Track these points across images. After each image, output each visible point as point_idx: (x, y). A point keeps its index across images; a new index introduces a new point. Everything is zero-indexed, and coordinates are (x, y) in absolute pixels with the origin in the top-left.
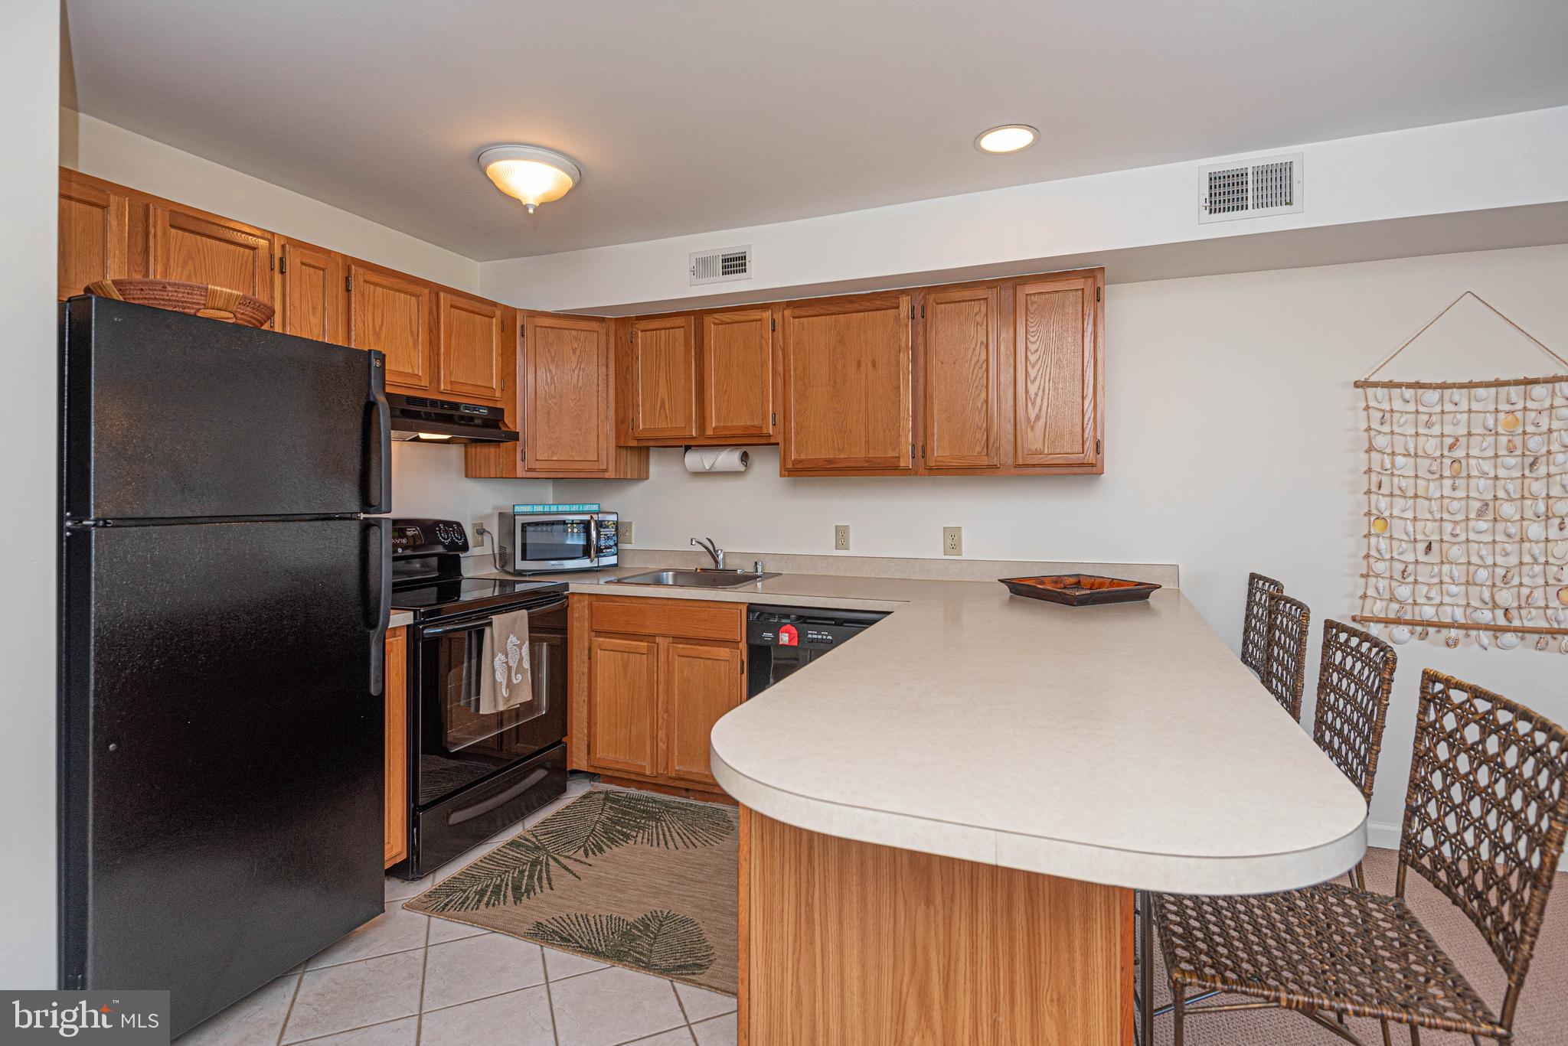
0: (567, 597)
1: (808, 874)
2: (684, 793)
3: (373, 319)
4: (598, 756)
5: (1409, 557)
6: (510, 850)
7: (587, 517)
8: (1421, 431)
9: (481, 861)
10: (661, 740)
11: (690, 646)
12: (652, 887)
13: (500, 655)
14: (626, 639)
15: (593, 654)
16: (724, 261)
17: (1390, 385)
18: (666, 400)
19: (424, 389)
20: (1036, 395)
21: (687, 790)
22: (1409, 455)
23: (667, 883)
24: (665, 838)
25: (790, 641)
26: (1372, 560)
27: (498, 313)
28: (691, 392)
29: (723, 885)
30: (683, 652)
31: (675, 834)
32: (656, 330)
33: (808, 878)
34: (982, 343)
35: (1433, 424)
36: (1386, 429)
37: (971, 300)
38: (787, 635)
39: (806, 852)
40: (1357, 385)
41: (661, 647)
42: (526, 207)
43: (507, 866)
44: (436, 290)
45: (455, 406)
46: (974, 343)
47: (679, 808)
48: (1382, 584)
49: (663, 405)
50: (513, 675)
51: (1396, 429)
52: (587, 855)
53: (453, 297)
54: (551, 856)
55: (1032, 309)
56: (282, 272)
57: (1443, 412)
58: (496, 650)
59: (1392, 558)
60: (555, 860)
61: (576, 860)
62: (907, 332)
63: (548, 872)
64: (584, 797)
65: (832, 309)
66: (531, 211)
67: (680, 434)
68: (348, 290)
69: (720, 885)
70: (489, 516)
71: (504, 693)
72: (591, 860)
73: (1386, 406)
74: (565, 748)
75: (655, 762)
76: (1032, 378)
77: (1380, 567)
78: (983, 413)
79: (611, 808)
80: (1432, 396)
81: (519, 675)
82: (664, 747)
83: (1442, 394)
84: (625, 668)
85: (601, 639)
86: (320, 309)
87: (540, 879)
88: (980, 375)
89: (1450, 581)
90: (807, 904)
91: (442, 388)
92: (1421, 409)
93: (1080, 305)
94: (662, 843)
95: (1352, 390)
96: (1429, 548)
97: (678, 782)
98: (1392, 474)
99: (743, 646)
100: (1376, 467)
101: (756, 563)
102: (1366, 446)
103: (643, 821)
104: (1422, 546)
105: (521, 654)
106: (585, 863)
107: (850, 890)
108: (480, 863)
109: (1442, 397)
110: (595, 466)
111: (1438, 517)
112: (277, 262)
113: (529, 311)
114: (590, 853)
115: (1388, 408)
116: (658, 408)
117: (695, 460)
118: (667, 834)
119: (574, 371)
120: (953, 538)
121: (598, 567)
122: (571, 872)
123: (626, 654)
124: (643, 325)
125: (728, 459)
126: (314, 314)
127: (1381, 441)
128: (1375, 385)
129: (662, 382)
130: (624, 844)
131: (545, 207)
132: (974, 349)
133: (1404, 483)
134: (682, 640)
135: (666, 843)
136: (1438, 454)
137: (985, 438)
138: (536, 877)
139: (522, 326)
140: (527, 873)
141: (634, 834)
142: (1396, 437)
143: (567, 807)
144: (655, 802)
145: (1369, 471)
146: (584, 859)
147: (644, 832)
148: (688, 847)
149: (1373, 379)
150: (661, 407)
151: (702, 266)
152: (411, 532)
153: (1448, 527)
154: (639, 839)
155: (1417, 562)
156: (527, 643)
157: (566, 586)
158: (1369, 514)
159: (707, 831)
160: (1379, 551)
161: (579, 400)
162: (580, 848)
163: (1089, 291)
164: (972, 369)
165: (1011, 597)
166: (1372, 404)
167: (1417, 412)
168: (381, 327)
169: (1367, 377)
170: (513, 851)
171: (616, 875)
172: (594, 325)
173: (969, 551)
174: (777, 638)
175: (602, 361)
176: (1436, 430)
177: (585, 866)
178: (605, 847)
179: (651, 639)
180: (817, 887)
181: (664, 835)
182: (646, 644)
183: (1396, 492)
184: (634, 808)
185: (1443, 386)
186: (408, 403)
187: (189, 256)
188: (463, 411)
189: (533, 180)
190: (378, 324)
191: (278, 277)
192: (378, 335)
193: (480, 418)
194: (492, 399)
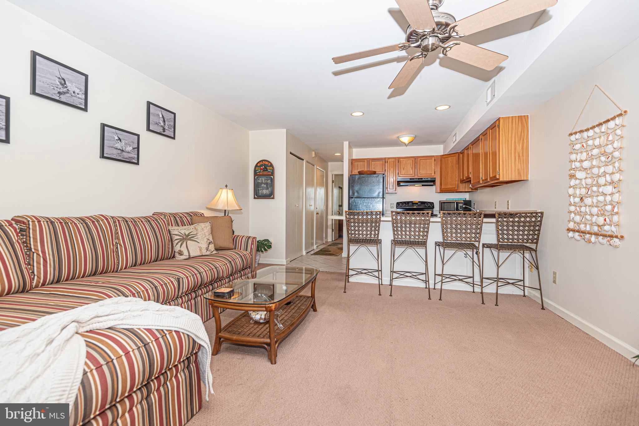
19: (414, 177)
27: (433, 158)
42: (407, 144)
44: (416, 158)
48: (572, 215)
53: (421, 158)
68: (398, 163)
110: (455, 189)
112: (386, 162)
126: (392, 168)
161: (452, 173)
175: (457, 163)
186: (410, 179)
187: (374, 165)
188: (423, 180)
189: (406, 139)
190: (404, 167)
191: (387, 164)
192: (404, 169)
193: (429, 181)
194: (432, 176)
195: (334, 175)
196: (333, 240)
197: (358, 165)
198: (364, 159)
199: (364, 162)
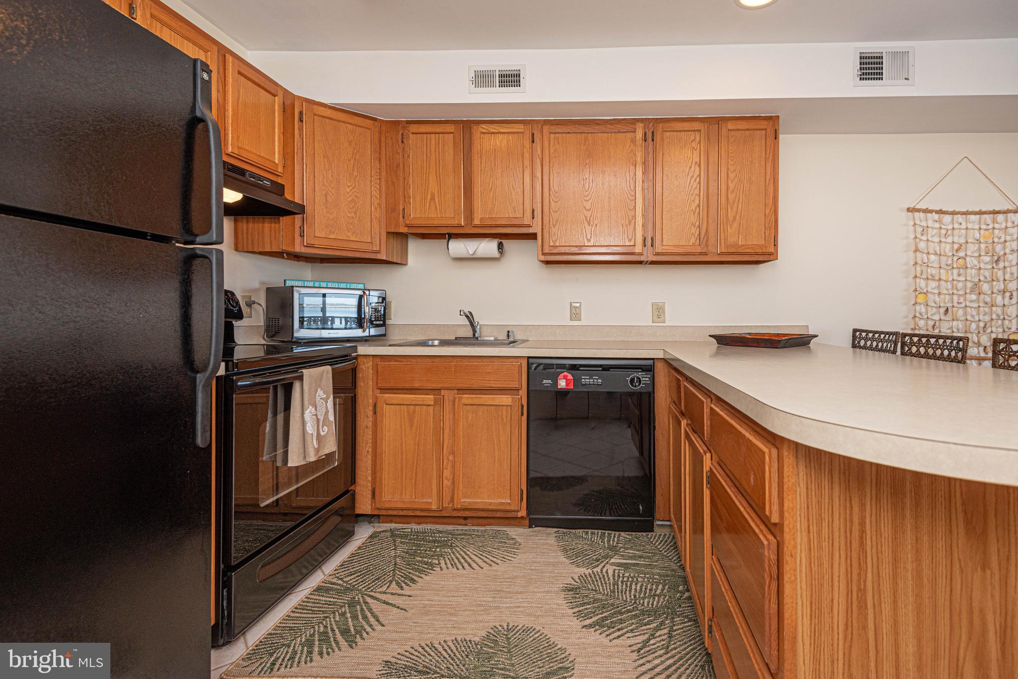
0: (356, 358)
1: (859, 559)
2: (462, 521)
4: (384, 499)
5: (936, 317)
6: (319, 595)
8: (943, 240)
9: (293, 612)
10: (446, 478)
11: (475, 396)
12: (479, 605)
13: (310, 407)
14: (411, 394)
15: (378, 410)
16: (501, 76)
17: (926, 211)
18: (436, 194)
20: (734, 202)
21: (465, 518)
22: (937, 254)
23: (490, 599)
24: (466, 561)
25: (567, 385)
26: (917, 319)
27: (280, 93)
28: (459, 188)
29: (540, 592)
30: (469, 402)
31: (474, 557)
32: (426, 133)
33: (860, 563)
34: (696, 163)
35: (949, 236)
36: (924, 238)
37: (689, 131)
38: (565, 380)
39: (857, 538)
40: (908, 210)
41: (446, 398)
43: (324, 612)
44: (223, 50)
45: (242, 172)
46: (690, 162)
47: (464, 534)
49: (433, 198)
50: (320, 427)
51: (930, 239)
52: (402, 588)
53: (240, 64)
54: (365, 594)
55: (731, 140)
57: (953, 229)
58: (306, 402)
59: (928, 318)
60: (372, 597)
61: (392, 594)
62: (642, 151)
63: (370, 610)
64: (371, 537)
67: (450, 222)
69: (537, 592)
70: (256, 290)
71: (315, 444)
72: (407, 591)
73: (924, 224)
74: (354, 495)
75: (440, 498)
76: (731, 190)
77: (921, 324)
78: (696, 214)
79: (401, 543)
80: (947, 218)
81: (325, 427)
82: (449, 483)
83: (953, 218)
84: (411, 420)
85: (387, 395)
87: (365, 618)
88: (694, 187)
89: (956, 331)
90: (859, 589)
91: (230, 150)
92: (943, 226)
93: (764, 141)
94: (466, 565)
95: (905, 213)
96: (947, 310)
97: (462, 512)
98: (928, 266)
99: (523, 392)
100: (919, 261)
101: (509, 332)
102: (913, 248)
103: (438, 550)
104: (942, 310)
105: (327, 407)
106: (402, 595)
107: (905, 568)
108: (293, 615)
109: (953, 220)
110: (369, 248)
111: (951, 292)
114: (403, 585)
115: (925, 225)
116: (428, 200)
117: (458, 247)
118: (466, 557)
119: (349, 161)
120: (659, 311)
121: (369, 336)
122: (394, 606)
123: (412, 407)
124: (414, 128)
125: (488, 247)
127: (922, 245)
128: (919, 210)
129: (432, 178)
130: (431, 572)
132: (691, 167)
133: (934, 272)
134: (467, 391)
135: (470, 565)
136: (950, 254)
137: (698, 233)
138: (360, 617)
139: (301, 113)
140: (349, 615)
141: (437, 562)
142: (930, 243)
143: (359, 548)
144: (440, 532)
145: (916, 263)
146: (401, 592)
147: (444, 558)
148: (491, 565)
149: (918, 207)
150: (431, 200)
151: (482, 79)
153: (955, 298)
154: (443, 565)
155: (940, 320)
156: (332, 396)
157: (355, 349)
158: (916, 290)
159: (498, 549)
160: (921, 314)
161: (354, 187)
162: (391, 582)
163: (770, 131)
164: (688, 182)
165: (718, 347)
166: (918, 222)
167: (941, 228)
169: (914, 205)
170: (323, 596)
171: (440, 601)
173: (670, 320)
174: (556, 383)
175: (375, 156)
176: (950, 240)
177: (405, 598)
178: (415, 578)
179: (437, 392)
180: (869, 570)
181: (464, 558)
182: (432, 396)
183: (930, 277)
184: (423, 540)
185: (953, 213)
188: (249, 178)
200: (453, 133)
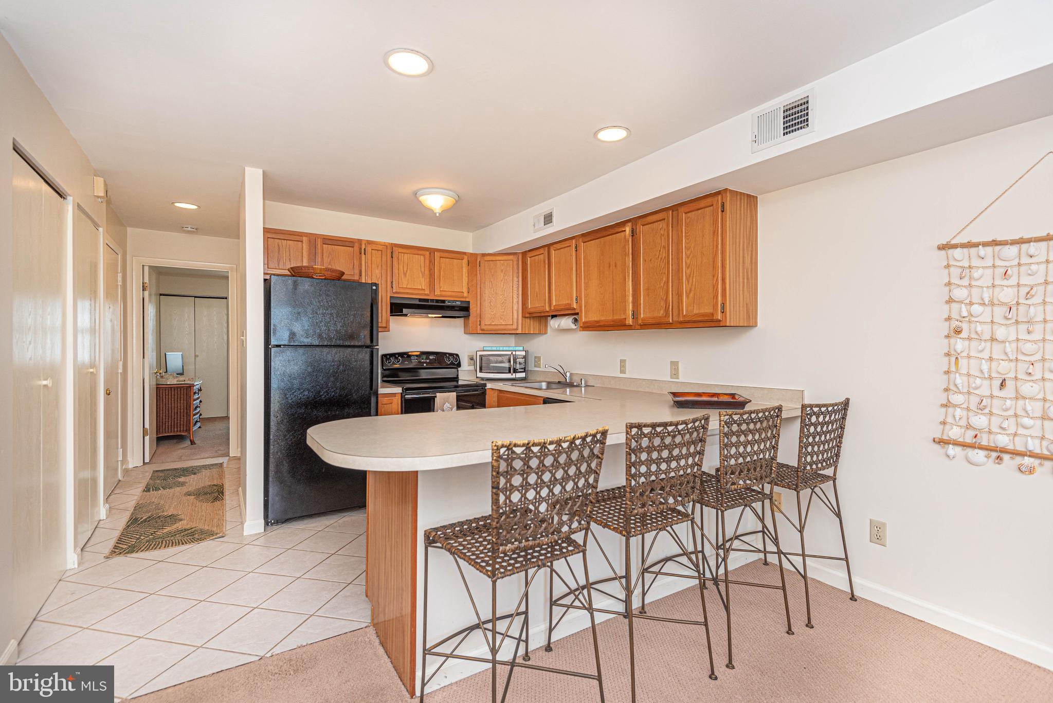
0: (485, 390)
3: (403, 267)
5: (985, 392)
7: (510, 353)
8: (997, 282)
16: (544, 218)
17: (969, 245)
18: (538, 293)
19: (427, 295)
22: (984, 304)
26: (950, 393)
27: (466, 257)
28: (546, 287)
32: (534, 256)
34: (663, 246)
35: (1010, 276)
36: (965, 282)
37: (658, 221)
40: (941, 248)
42: (436, 214)
44: (432, 251)
45: (443, 301)
46: (660, 246)
48: (958, 412)
51: (974, 282)
53: (442, 253)
56: (365, 254)
57: (1020, 265)
59: (969, 392)
62: (629, 245)
65: (598, 235)
66: (438, 215)
67: (542, 309)
68: (392, 257)
73: (964, 263)
76: (687, 266)
77: (957, 399)
78: (664, 289)
80: (1010, 251)
83: (1019, 249)
86: (380, 266)
88: (662, 267)
89: (1025, 414)
91: (436, 293)
92: (998, 263)
93: (712, 216)
95: (936, 252)
96: (1003, 384)
98: (969, 321)
100: (955, 315)
101: (581, 379)
102: (946, 298)
104: (996, 383)
109: (1019, 251)
110: (512, 327)
111: (1013, 357)
112: (363, 251)
113: (482, 254)
115: (966, 265)
119: (502, 281)
121: (516, 378)
124: (530, 254)
126: (377, 269)
127: (960, 293)
128: (955, 246)
129: (537, 283)
131: (445, 211)
133: (981, 328)
136: (1013, 302)
137: (665, 305)
139: (480, 262)
142: (973, 289)
145: (949, 319)
149: (954, 241)
150: (537, 297)
152: (431, 357)
153: (1023, 367)
155: (991, 396)
156: (456, 407)
157: (487, 385)
158: (948, 354)
160: (956, 385)
163: (717, 206)
164: (660, 263)
166: (952, 262)
167: (994, 266)
168: (407, 271)
169: (949, 240)
172: (511, 257)
173: (683, 377)
175: (515, 275)
176: (1013, 281)
183: (973, 336)
185: (1020, 242)
186: (420, 301)
187: (330, 254)
188: (447, 304)
189: (436, 202)
190: (405, 270)
191: (363, 256)
192: (405, 274)
193: (458, 307)
194: (463, 297)
195: (146, 269)
196: (147, 460)
197: (279, 248)
198: (300, 235)
199: (300, 243)
200: (543, 254)
